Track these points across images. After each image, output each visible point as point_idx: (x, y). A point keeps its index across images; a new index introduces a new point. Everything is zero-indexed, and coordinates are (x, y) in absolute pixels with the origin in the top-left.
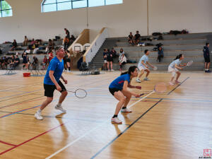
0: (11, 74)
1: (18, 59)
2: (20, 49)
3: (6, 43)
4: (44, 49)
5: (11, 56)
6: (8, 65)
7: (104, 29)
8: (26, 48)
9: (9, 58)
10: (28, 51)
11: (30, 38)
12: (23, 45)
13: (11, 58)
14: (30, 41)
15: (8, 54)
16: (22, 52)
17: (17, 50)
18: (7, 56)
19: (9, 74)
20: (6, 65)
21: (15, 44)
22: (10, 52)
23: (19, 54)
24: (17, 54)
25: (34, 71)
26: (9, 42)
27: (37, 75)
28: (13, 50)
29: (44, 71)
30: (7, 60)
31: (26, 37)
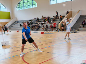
1: (39, 26)
3: (34, 19)
4: (51, 21)
7: (79, 11)
8: (42, 21)
10: (43, 22)
11: (44, 16)
14: (45, 18)
15: (35, 24)
16: (41, 23)
17: (39, 22)
21: (38, 19)
22: (36, 23)
23: (40, 24)
25: (46, 31)
26: (35, 19)
27: (47, 33)
28: (37, 22)
29: (50, 31)
30: (34, 26)
31: (42, 16)
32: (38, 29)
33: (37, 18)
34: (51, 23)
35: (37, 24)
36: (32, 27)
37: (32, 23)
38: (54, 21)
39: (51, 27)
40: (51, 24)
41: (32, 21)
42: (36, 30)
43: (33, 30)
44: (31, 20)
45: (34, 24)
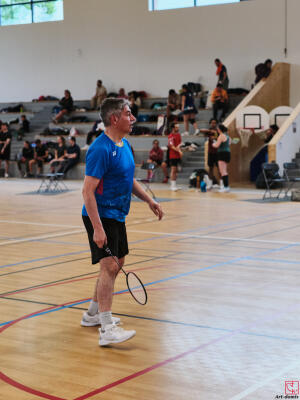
0: (54, 193)
1: (75, 149)
2: (84, 120)
3: (42, 99)
4: (154, 119)
5: (56, 139)
6: (47, 167)
8: (97, 115)
9: (49, 144)
11: (112, 86)
13: (55, 145)
15: (48, 133)
16: (88, 128)
17: (74, 120)
18: (44, 140)
19: (47, 192)
21: (68, 103)
22: (52, 126)
23: (78, 132)
24: (73, 133)
26: (50, 99)
28: (61, 120)
29: (152, 187)
31: (100, 83)
33: (61, 95)
34: (156, 133)
35: (63, 133)
36: (27, 153)
41: (29, 116)
42: (57, 178)
43: (30, 176)
44: (17, 108)
45: (37, 137)
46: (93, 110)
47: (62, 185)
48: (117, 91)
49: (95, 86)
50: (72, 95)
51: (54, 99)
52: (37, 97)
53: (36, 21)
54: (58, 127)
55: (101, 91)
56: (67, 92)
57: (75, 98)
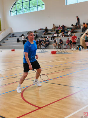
0: (43, 52)
1: (48, 41)
2: (50, 34)
3: (40, 29)
4: (67, 33)
5: (44, 39)
6: (41, 46)
8: (54, 32)
9: (42, 40)
10: (56, 35)
11: (57, 25)
12: (52, 30)
13: (43, 40)
15: (42, 37)
16: (51, 36)
17: (48, 34)
18: (41, 39)
19: (41, 52)
20: (40, 45)
21: (46, 30)
22: (43, 36)
23: (49, 37)
24: (48, 37)
25: (59, 50)
26: (42, 29)
27: (61, 53)
28: (45, 34)
29: (67, 50)
30: (40, 42)
31: (54, 24)
32: (46, 46)
33: (45, 28)
34: (68, 36)
37: (37, 35)
38: (72, 32)
39: (68, 42)
40: (67, 38)
41: (37, 34)
42: (44, 49)
44: (35, 32)
45: (39, 39)
46: (52, 31)
47: (45, 50)
48: (58, 26)
49: (53, 25)
50: (47, 28)
51: (43, 29)
52: (39, 29)
53: (38, 10)
54: (44, 36)
55: (54, 26)
56: (46, 27)
57: (48, 29)
